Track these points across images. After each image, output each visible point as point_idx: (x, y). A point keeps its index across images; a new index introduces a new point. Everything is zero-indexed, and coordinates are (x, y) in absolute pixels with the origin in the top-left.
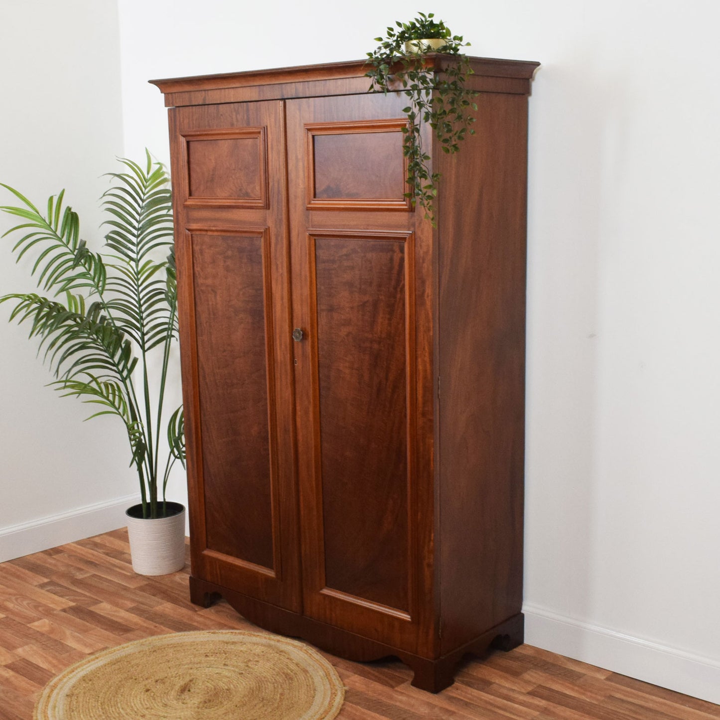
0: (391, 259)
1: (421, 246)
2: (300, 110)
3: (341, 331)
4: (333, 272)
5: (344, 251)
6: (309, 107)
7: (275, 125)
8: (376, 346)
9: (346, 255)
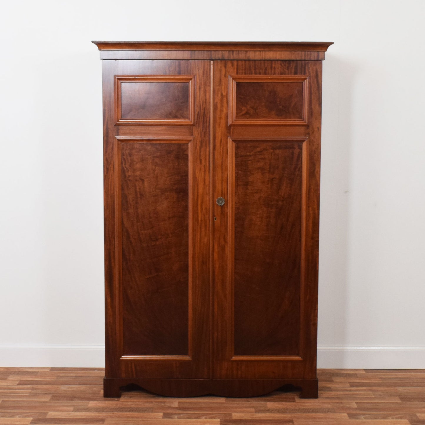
0: (293, 153)
1: (313, 145)
2: (225, 67)
3: (254, 196)
4: (249, 162)
5: (258, 149)
6: (233, 66)
7: (203, 75)
8: (280, 203)
9: (259, 152)
